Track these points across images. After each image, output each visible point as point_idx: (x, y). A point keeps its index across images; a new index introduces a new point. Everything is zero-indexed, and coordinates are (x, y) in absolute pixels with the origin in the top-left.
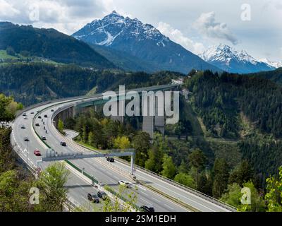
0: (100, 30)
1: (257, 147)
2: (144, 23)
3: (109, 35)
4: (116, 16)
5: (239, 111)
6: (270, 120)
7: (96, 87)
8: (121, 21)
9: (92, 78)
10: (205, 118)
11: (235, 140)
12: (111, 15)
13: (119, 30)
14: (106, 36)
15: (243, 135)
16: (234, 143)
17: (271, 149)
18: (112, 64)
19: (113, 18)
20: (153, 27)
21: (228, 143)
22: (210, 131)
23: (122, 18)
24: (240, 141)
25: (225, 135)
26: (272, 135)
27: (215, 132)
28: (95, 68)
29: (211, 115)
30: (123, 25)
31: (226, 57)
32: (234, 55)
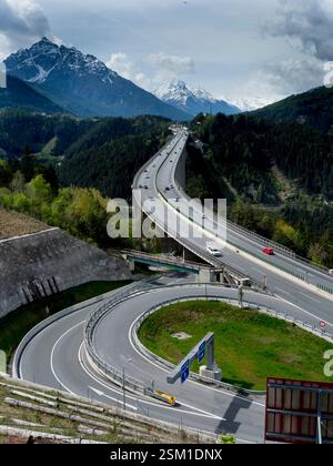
0: (29, 62)
1: (307, 212)
2: (85, 54)
3: (41, 69)
4: (48, 44)
5: (271, 166)
6: (317, 177)
7: (55, 139)
8: (54, 51)
9: (47, 127)
10: (233, 178)
11: (276, 205)
12: (41, 43)
13: (53, 62)
14: (38, 71)
15: (283, 198)
16: (276, 209)
17: (327, 215)
18: (57, 106)
19: (45, 47)
20: (95, 58)
21: (269, 209)
22: (243, 196)
23: (56, 46)
24: (283, 206)
25: (264, 200)
26: (321, 196)
27: (250, 196)
28: (48, 114)
29: (241, 173)
30: (58, 56)
31: (182, 95)
32: (191, 93)
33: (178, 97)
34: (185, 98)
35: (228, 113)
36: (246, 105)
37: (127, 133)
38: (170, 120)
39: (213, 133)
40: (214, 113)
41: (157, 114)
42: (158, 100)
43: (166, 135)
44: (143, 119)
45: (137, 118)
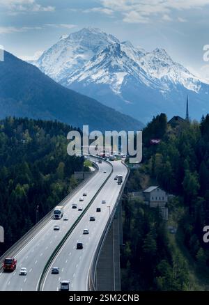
32: (135, 64)
33: (99, 75)
43: (68, 173)
44: (10, 129)
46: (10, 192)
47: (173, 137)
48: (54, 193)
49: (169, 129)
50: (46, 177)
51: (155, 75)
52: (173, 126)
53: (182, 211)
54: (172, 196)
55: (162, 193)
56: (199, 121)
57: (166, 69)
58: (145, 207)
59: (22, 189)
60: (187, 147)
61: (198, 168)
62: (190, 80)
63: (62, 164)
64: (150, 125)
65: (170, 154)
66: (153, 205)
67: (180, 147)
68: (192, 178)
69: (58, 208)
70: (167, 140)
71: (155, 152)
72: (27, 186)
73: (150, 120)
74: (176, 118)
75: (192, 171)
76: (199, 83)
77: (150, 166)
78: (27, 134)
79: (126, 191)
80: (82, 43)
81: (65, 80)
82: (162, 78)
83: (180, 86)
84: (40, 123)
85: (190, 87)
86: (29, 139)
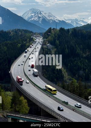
31: (39, 17)
32: (44, 16)
33: (36, 19)
34: (41, 19)
35: (66, 28)
36: (77, 23)
37: (7, 40)
38: (32, 32)
39: (58, 40)
40: (58, 28)
41: (25, 28)
42: (25, 20)
43: (30, 41)
44: (16, 31)
45: (13, 31)
46: (17, 46)
47: (53, 33)
48: (27, 46)
49: (52, 31)
50: (25, 42)
51: (49, 19)
52: (53, 30)
53: (55, 49)
54: (53, 46)
55: (51, 45)
56: (59, 29)
57: (51, 17)
58: (47, 49)
59: (19, 45)
60: (56, 35)
61: (59, 40)
62: (57, 19)
63: (28, 39)
64: (48, 30)
65: (52, 37)
66: (49, 48)
67: (55, 35)
68: (57, 42)
69: (28, 49)
70: (52, 33)
71: (49, 36)
72: (20, 44)
73: (48, 29)
74: (54, 28)
75: (57, 40)
76: (59, 20)
77: (48, 39)
78: (20, 33)
79: (43, 45)
80: (32, 11)
81: (28, 20)
82: (51, 19)
83: (54, 21)
84: (23, 30)
85: (57, 21)
86: (21, 34)
